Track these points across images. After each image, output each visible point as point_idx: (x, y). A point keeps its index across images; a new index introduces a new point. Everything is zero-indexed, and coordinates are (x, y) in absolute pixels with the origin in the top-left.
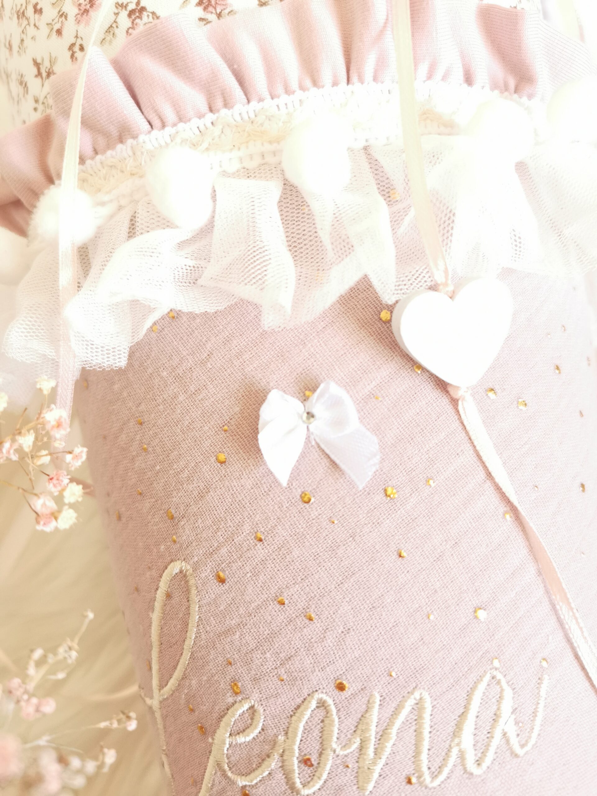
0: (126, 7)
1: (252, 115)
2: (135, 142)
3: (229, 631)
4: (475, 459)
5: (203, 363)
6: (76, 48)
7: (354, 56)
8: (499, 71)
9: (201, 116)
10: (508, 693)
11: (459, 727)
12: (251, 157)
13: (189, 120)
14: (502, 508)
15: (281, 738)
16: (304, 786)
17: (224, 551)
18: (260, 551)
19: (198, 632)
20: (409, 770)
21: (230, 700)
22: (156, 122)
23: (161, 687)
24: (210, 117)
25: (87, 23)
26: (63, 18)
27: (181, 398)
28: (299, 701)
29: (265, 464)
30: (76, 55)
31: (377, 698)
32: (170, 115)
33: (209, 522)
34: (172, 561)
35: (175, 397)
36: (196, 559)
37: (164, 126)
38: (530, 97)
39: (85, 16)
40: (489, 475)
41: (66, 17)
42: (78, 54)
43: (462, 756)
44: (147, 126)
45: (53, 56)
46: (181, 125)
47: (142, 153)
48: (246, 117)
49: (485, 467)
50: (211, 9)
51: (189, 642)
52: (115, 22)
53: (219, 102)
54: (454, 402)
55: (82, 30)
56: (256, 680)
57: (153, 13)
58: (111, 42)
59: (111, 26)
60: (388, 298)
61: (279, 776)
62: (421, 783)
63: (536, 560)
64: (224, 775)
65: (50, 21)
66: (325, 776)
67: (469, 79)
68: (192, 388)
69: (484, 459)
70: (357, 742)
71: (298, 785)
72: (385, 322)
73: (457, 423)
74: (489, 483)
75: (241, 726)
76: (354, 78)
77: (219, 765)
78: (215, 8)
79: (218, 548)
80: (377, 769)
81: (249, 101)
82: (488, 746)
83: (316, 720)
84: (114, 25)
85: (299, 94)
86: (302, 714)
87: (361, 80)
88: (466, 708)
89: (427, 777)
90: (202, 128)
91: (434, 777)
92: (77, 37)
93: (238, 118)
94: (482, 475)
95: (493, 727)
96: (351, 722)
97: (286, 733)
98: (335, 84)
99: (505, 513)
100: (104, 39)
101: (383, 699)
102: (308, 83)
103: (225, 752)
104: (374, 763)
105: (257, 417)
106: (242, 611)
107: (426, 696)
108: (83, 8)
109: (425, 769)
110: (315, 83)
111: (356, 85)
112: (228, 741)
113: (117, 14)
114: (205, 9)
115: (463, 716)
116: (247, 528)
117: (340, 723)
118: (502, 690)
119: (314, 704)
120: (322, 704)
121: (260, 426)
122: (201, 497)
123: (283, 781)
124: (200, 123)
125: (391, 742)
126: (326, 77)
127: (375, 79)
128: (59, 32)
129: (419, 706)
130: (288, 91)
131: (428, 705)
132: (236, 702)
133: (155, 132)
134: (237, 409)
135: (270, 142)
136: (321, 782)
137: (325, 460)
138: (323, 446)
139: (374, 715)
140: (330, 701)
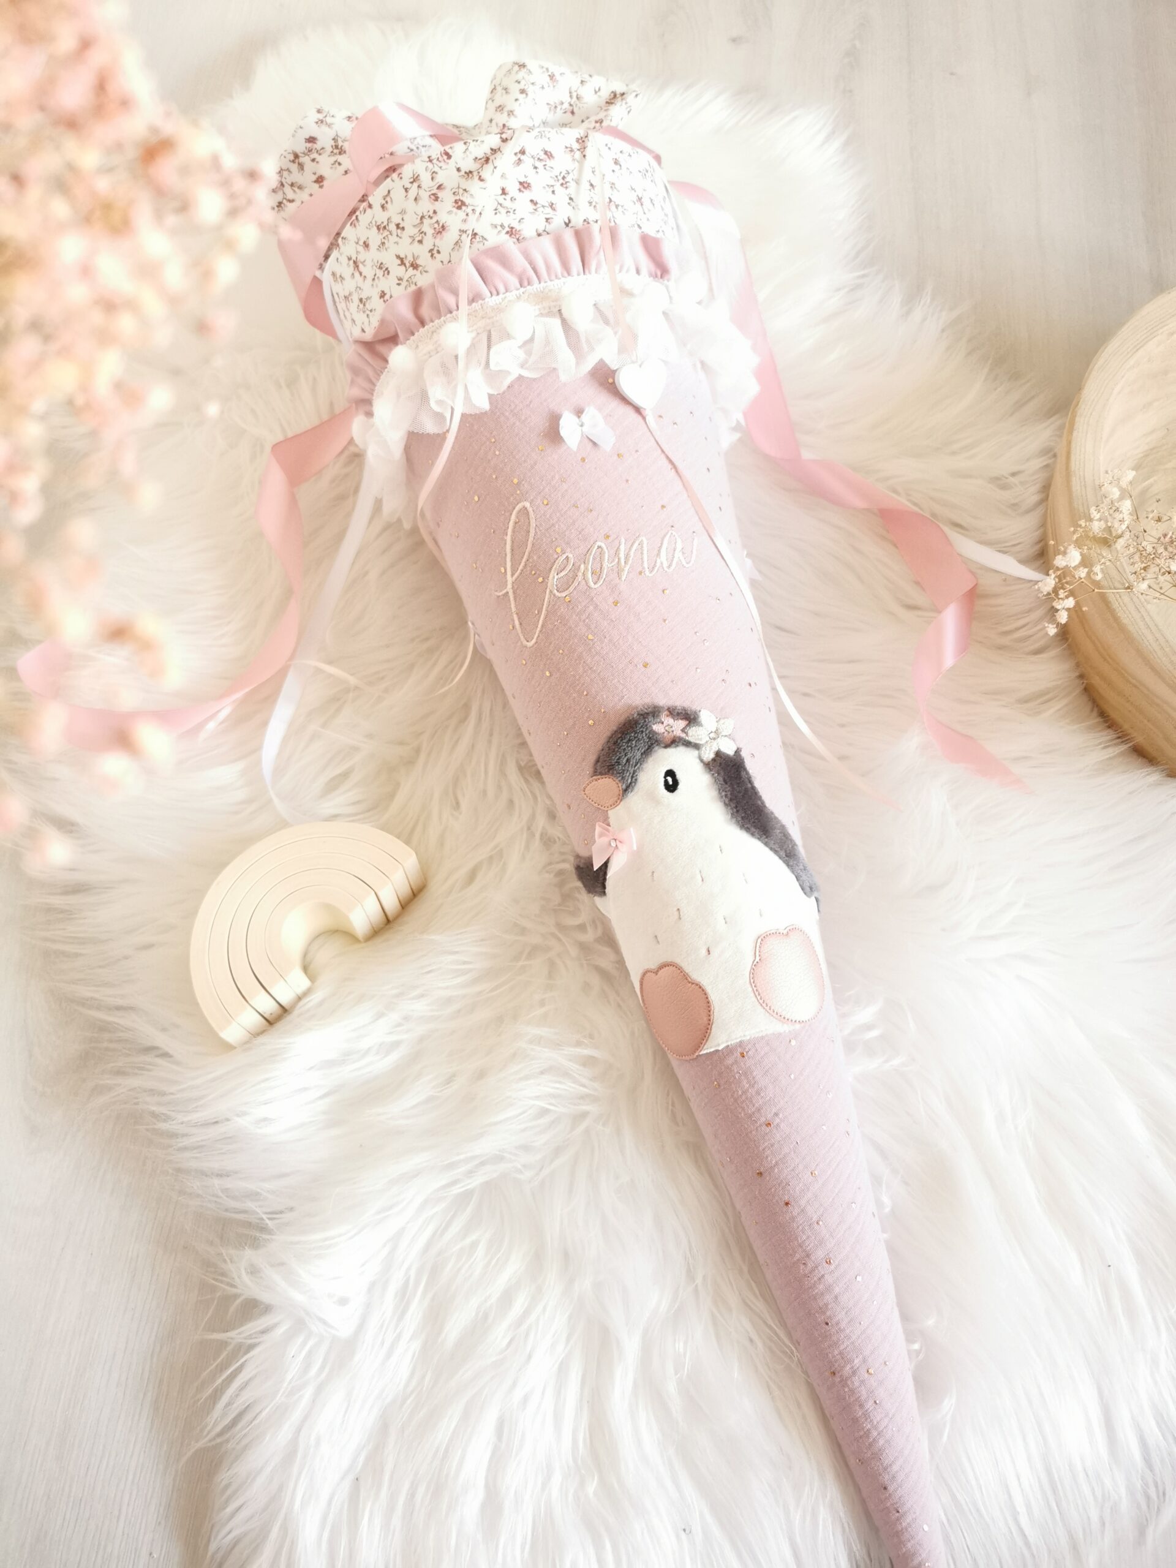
0: (466, 231)
1: (542, 289)
2: (483, 302)
3: (553, 525)
4: (655, 443)
5: (528, 406)
6: (435, 252)
7: (586, 262)
8: (652, 267)
9: (518, 289)
10: (679, 541)
11: (659, 551)
12: (544, 308)
13: (511, 291)
14: (670, 466)
15: (582, 566)
16: (595, 584)
17: (547, 490)
18: (565, 486)
19: (536, 532)
20: (640, 569)
21: (556, 556)
22: (495, 292)
23: (512, 575)
24: (522, 290)
25: (441, 239)
26: (423, 234)
27: (518, 423)
28: (589, 547)
29: (566, 444)
30: (434, 255)
31: (623, 541)
32: (502, 289)
33: (537, 478)
34: (518, 504)
35: (514, 424)
36: (532, 498)
37: (498, 294)
38: (668, 281)
39: (439, 234)
40: (663, 451)
41: (425, 234)
42: (436, 255)
43: (662, 563)
44: (489, 295)
45: (416, 255)
46: (508, 294)
47: (487, 307)
48: (539, 290)
49: (661, 448)
50: (513, 236)
51: (531, 539)
52: (460, 239)
53: (526, 283)
54: (644, 418)
55: (438, 242)
56: (568, 543)
57: (482, 237)
58: (458, 250)
59: (457, 242)
60: (613, 367)
61: (584, 582)
62: (645, 574)
63: (687, 490)
64: (554, 595)
65: (413, 235)
66: (604, 577)
67: (638, 272)
68: (523, 418)
69: (660, 443)
70: (617, 560)
71: (592, 584)
72: (611, 384)
73: (646, 428)
74: (663, 456)
75: (562, 566)
76: (587, 271)
77: (551, 592)
78: (515, 235)
79: (543, 490)
80: (626, 569)
81: (540, 283)
82: (672, 561)
83: (598, 553)
84: (460, 241)
85: (563, 279)
86: (591, 552)
87: (590, 273)
88: (662, 544)
89: (647, 573)
90: (518, 295)
91: (651, 572)
92: (434, 245)
93: (535, 290)
94: (659, 451)
95: (674, 553)
96: (613, 552)
97: (584, 563)
98: (578, 275)
99: (671, 469)
100: (453, 248)
101: (626, 540)
102: (566, 274)
103: (555, 583)
104: (625, 567)
105: (558, 425)
106: (558, 514)
107: (644, 539)
108: (437, 230)
109: (646, 567)
110: (569, 274)
111: (588, 276)
112: (556, 577)
113: (460, 236)
114: (510, 236)
115: (660, 547)
116: (557, 477)
117: (609, 552)
118: (676, 539)
119: (596, 547)
120: (599, 547)
121: (560, 429)
122: (532, 467)
123: (585, 585)
124: (517, 292)
125: (632, 557)
126: (574, 271)
127: (596, 272)
128: (420, 242)
129: (641, 544)
130: (557, 277)
131: (645, 542)
132: (559, 557)
133: (494, 297)
134: (547, 424)
135: (553, 302)
136: (603, 580)
137: (591, 443)
138: (590, 437)
139: (622, 547)
140: (603, 545)
